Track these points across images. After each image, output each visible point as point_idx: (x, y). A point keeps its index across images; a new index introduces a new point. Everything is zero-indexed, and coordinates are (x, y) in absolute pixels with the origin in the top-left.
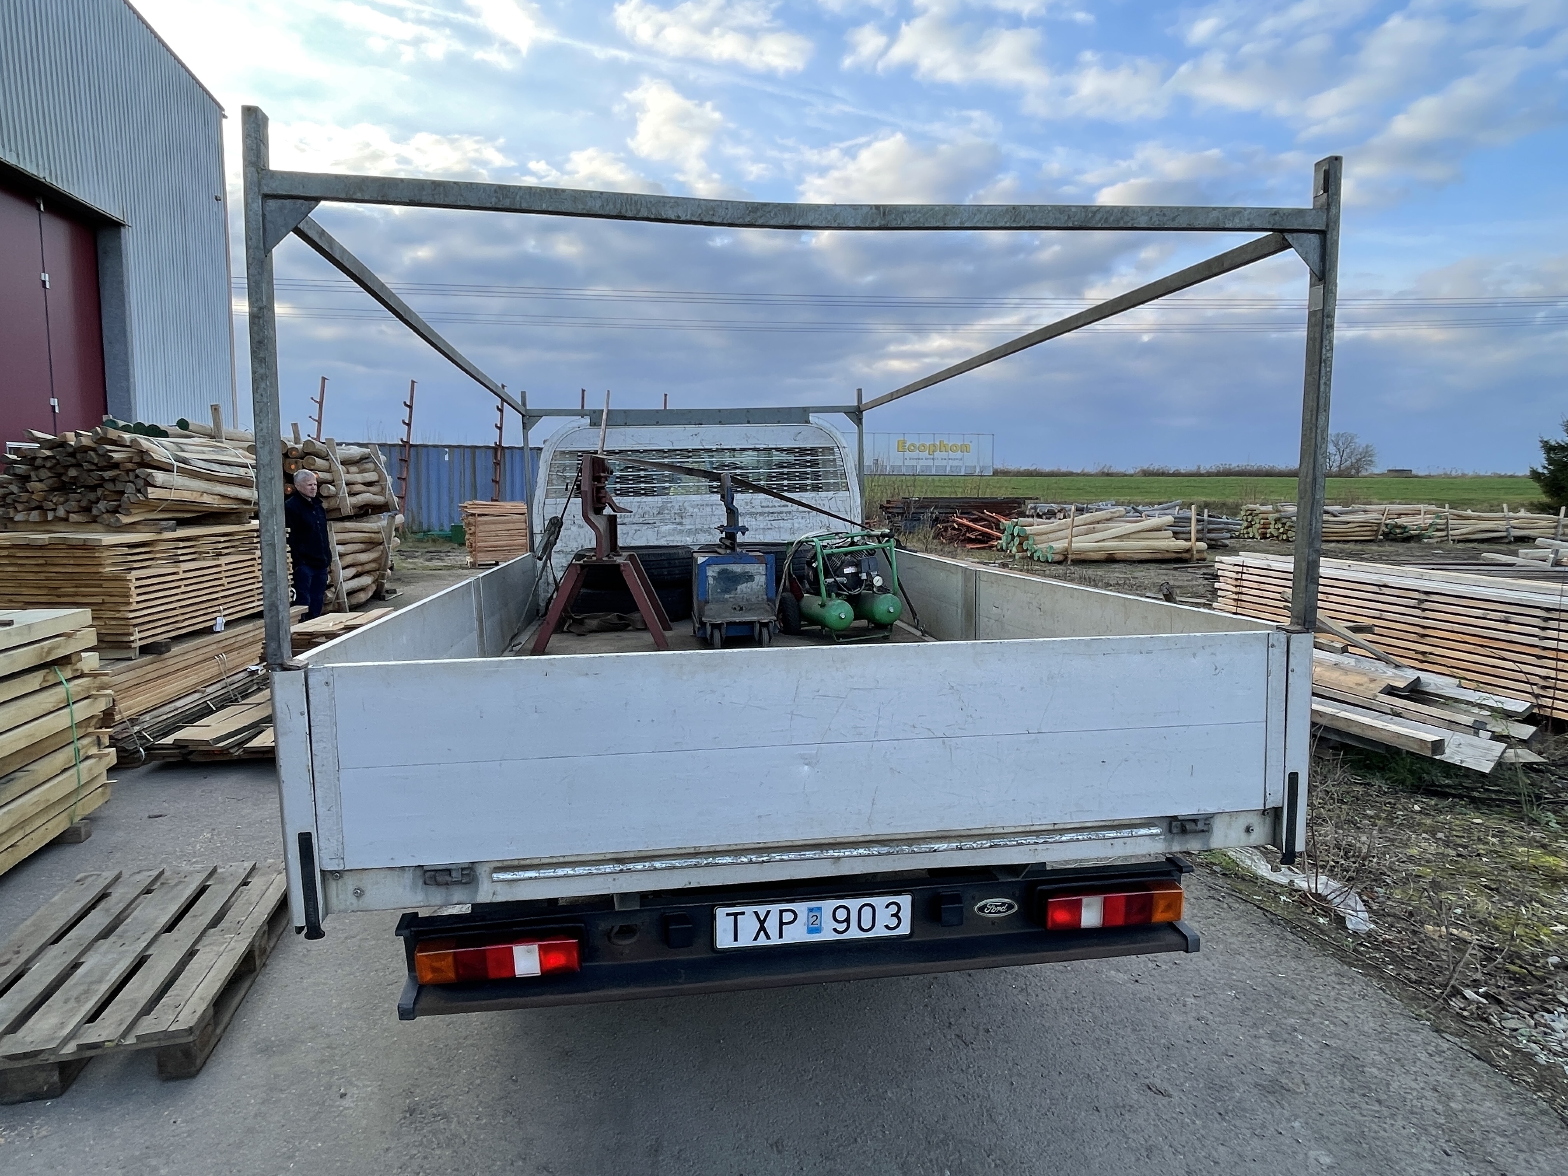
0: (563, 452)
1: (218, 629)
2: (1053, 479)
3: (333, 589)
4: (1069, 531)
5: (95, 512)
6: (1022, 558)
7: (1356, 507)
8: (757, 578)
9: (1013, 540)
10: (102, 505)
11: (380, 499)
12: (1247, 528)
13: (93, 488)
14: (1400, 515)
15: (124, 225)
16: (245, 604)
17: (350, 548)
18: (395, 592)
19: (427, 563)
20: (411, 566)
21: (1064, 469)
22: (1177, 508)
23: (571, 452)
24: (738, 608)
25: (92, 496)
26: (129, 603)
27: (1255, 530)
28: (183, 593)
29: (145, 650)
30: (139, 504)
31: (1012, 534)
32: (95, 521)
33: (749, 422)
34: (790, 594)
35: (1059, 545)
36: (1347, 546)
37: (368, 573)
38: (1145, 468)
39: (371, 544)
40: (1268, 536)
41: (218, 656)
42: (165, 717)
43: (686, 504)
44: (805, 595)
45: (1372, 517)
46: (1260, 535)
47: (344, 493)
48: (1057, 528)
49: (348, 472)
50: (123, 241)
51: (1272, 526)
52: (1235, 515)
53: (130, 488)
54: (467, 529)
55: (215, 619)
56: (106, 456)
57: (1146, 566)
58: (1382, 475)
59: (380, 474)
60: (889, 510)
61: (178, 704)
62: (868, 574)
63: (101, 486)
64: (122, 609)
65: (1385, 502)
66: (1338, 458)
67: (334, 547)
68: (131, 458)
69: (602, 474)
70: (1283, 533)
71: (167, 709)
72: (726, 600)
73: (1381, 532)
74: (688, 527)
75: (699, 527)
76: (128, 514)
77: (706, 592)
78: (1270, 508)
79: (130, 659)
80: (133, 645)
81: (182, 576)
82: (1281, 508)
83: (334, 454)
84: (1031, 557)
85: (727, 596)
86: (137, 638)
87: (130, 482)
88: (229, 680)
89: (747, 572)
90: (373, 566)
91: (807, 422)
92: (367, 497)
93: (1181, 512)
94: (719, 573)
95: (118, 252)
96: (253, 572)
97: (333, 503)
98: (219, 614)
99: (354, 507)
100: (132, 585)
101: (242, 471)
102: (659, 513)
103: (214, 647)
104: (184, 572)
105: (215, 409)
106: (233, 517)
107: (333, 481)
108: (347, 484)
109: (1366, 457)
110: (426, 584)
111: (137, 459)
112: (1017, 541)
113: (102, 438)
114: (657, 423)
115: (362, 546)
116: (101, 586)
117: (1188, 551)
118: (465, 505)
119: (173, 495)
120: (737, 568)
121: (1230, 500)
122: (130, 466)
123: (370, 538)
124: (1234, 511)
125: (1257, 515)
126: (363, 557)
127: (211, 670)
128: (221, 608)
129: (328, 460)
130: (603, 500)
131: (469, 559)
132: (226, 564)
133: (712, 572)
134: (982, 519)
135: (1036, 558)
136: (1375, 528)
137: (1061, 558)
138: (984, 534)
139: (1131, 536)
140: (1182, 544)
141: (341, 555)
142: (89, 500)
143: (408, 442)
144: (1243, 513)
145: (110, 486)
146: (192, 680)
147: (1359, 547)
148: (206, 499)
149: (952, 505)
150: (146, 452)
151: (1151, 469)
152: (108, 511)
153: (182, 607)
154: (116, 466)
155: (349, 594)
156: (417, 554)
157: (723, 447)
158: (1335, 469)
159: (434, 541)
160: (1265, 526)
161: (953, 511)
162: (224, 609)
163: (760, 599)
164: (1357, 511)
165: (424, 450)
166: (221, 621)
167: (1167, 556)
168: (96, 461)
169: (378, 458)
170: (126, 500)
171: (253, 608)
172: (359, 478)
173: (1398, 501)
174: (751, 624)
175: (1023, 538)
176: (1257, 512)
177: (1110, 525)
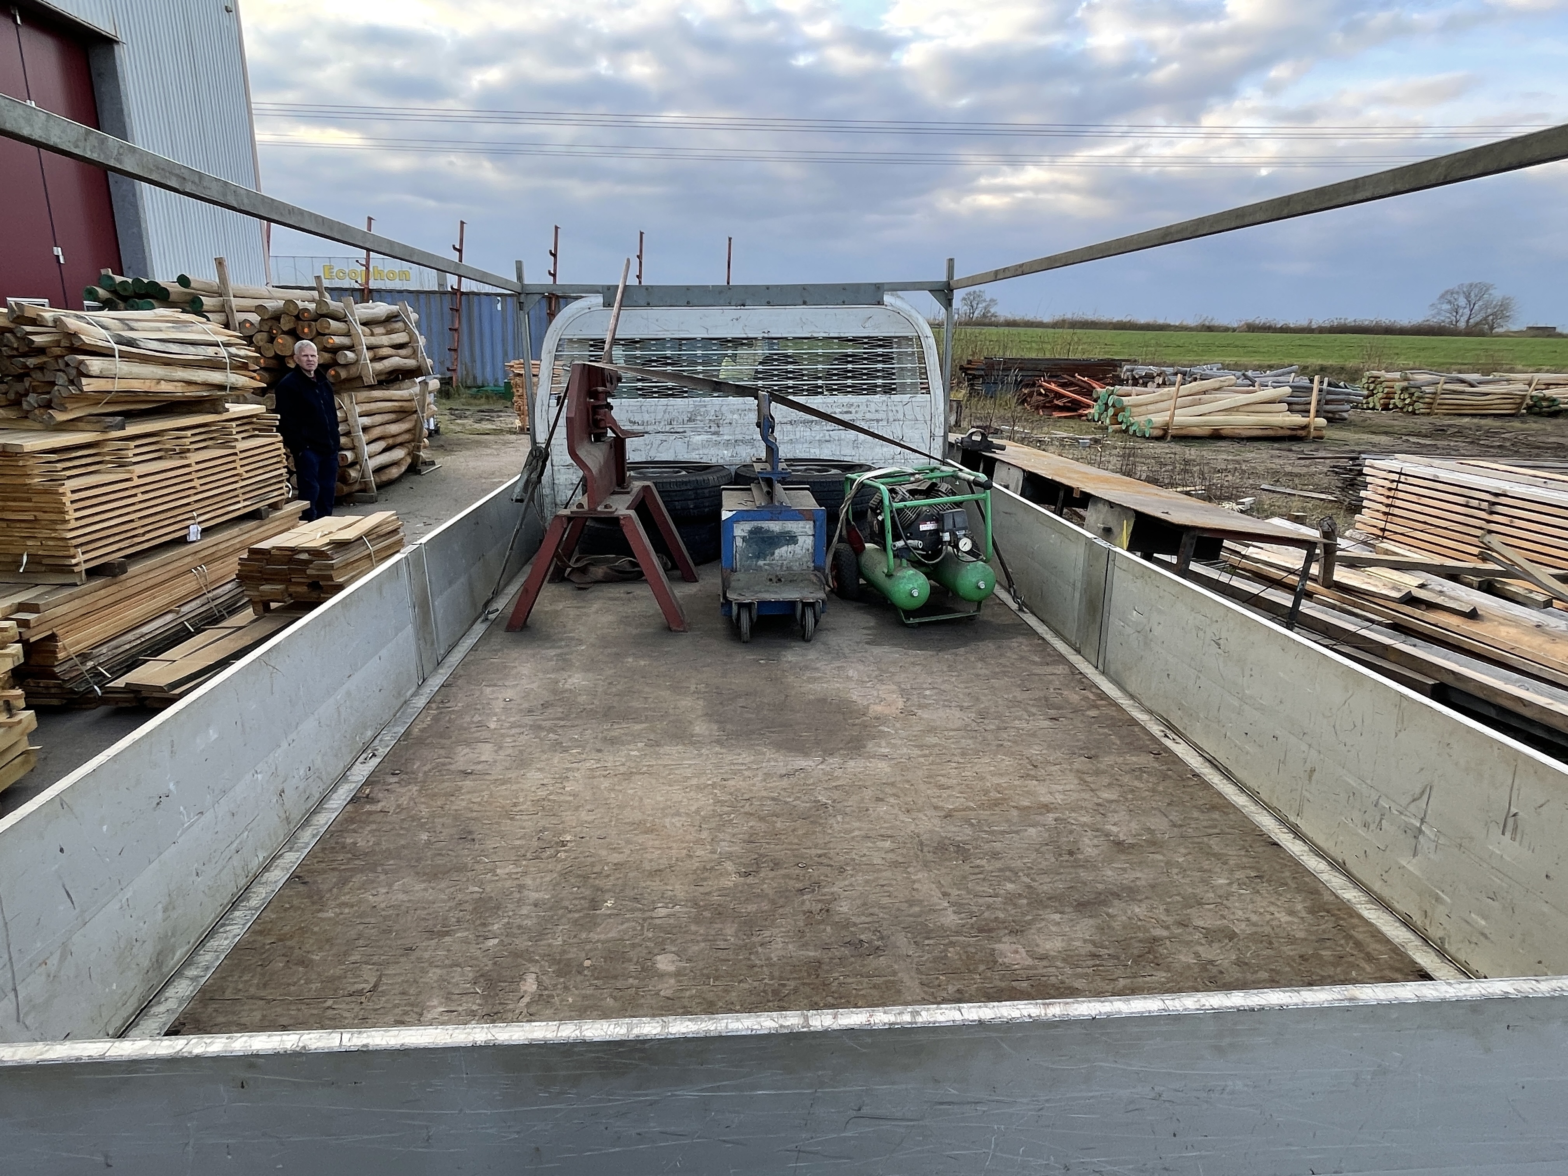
0: (571, 340)
1: (192, 538)
2: (1150, 334)
3: (358, 467)
4: (1173, 401)
5: (25, 406)
6: (1116, 432)
7: (1497, 375)
8: (801, 539)
9: (1106, 410)
10: (32, 398)
11: (411, 363)
12: (1367, 397)
13: (20, 378)
14: (1548, 385)
15: (117, 42)
16: (227, 506)
17: (378, 419)
18: (433, 463)
19: (477, 426)
20: (458, 429)
21: (1161, 321)
22: (1293, 374)
23: (580, 341)
24: (775, 580)
25: (20, 387)
26: (67, 522)
27: (1376, 400)
28: (140, 502)
29: (92, 573)
30: (73, 398)
31: (1106, 404)
32: (27, 417)
33: (805, 303)
34: (848, 546)
35: (1159, 419)
36: (1483, 422)
37: (401, 444)
38: (1250, 321)
39: (402, 414)
40: (1391, 406)
41: (196, 569)
42: (127, 647)
43: (724, 409)
44: (867, 545)
45: (1517, 388)
46: (1381, 405)
47: (365, 359)
48: (1159, 398)
49: (372, 334)
50: (118, 62)
51: (1397, 396)
52: (1354, 380)
53: (61, 379)
54: (515, 390)
55: (188, 527)
56: (25, 338)
57: (1256, 444)
58: (1520, 333)
59: (411, 335)
60: (969, 372)
61: (145, 629)
62: (953, 534)
63: (27, 375)
64: (58, 527)
65: (1531, 369)
66: (1467, 312)
67: (356, 421)
68: (59, 341)
69: (600, 389)
70: (1409, 405)
71: (130, 636)
72: (759, 569)
73: (1524, 406)
74: (726, 437)
75: (740, 437)
76: (64, 409)
77: (733, 557)
78: (1397, 375)
79: (76, 585)
80: (76, 569)
81: (137, 482)
82: (1410, 376)
83: (353, 315)
84: (1126, 431)
85: (761, 563)
86: (80, 560)
87: (60, 370)
88: (210, 595)
89: (788, 532)
90: (407, 437)
91: (880, 303)
92: (396, 361)
93: (1297, 379)
94: (751, 532)
95: (112, 74)
96: (235, 468)
97: (353, 371)
98: (192, 522)
99: (378, 374)
100: (66, 500)
101: (211, 351)
102: (690, 420)
103: (189, 559)
104: (139, 477)
105: (220, 263)
106: (207, 405)
107: (353, 346)
108: (368, 348)
109: (1502, 311)
110: (468, 453)
111: (66, 344)
112: (1111, 411)
113: (18, 317)
114: (688, 304)
115: (392, 416)
116: (29, 500)
117: (1305, 427)
118: (511, 364)
119: (117, 386)
120: (775, 526)
121: (1351, 364)
122: (57, 351)
123: (401, 407)
124: (1354, 376)
125: (1381, 383)
126: (394, 428)
127: (188, 585)
128: (195, 514)
129: (346, 322)
130: (602, 424)
131: (518, 423)
132: (197, 463)
133: (741, 530)
134: (1072, 384)
135: (1131, 432)
136: (1519, 401)
137: (1158, 433)
138: (1074, 401)
139: (1241, 409)
140: (1298, 419)
141: (365, 429)
142: (17, 393)
143: (459, 290)
144: (1364, 380)
145: (38, 375)
146: (161, 600)
147: (1498, 423)
148: (164, 387)
149: (1039, 367)
150: (75, 335)
151: (1257, 322)
152: (40, 406)
153: (140, 518)
154: (41, 351)
155: (378, 470)
156: (468, 413)
157: (771, 335)
158: (1462, 324)
159: (487, 397)
160: (1389, 396)
161: (1041, 373)
162: (198, 515)
163: (805, 567)
164: (1499, 381)
165: (476, 298)
166: (194, 532)
167: (1281, 433)
168: (15, 345)
169: (408, 317)
170: (57, 393)
171: (239, 509)
172: (385, 340)
173: (1546, 368)
174: (792, 604)
175: (1120, 409)
176: (1382, 379)
177: (1218, 395)
